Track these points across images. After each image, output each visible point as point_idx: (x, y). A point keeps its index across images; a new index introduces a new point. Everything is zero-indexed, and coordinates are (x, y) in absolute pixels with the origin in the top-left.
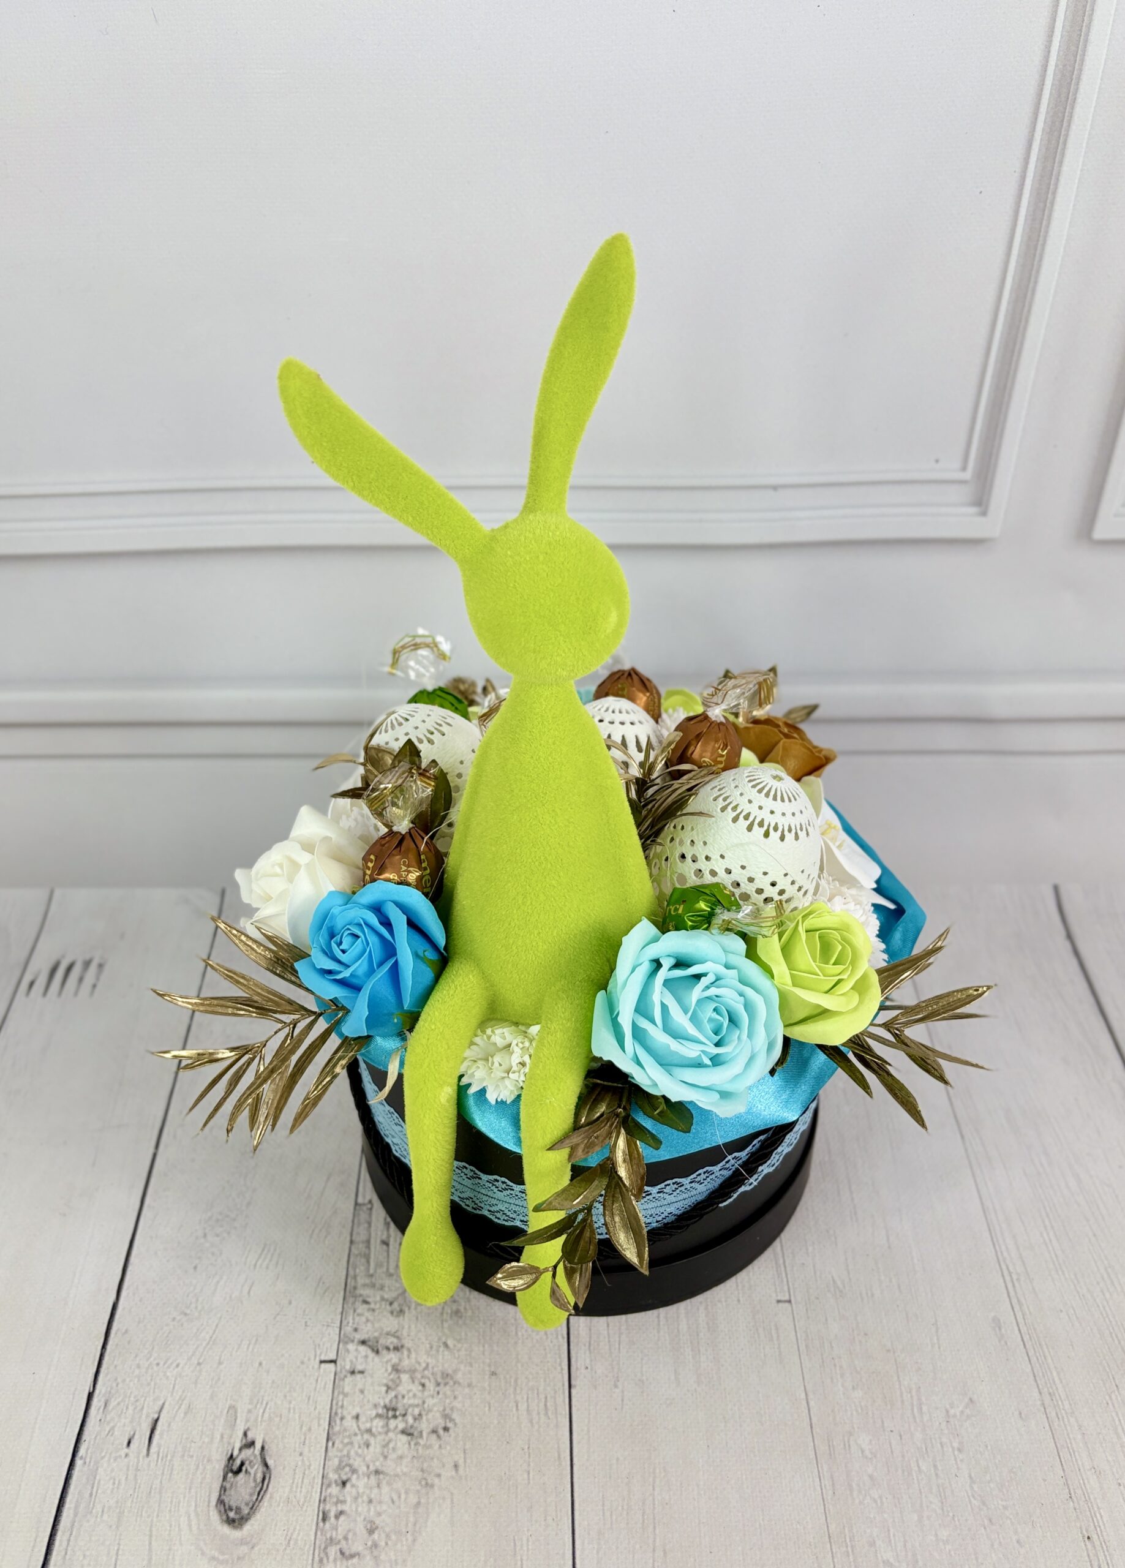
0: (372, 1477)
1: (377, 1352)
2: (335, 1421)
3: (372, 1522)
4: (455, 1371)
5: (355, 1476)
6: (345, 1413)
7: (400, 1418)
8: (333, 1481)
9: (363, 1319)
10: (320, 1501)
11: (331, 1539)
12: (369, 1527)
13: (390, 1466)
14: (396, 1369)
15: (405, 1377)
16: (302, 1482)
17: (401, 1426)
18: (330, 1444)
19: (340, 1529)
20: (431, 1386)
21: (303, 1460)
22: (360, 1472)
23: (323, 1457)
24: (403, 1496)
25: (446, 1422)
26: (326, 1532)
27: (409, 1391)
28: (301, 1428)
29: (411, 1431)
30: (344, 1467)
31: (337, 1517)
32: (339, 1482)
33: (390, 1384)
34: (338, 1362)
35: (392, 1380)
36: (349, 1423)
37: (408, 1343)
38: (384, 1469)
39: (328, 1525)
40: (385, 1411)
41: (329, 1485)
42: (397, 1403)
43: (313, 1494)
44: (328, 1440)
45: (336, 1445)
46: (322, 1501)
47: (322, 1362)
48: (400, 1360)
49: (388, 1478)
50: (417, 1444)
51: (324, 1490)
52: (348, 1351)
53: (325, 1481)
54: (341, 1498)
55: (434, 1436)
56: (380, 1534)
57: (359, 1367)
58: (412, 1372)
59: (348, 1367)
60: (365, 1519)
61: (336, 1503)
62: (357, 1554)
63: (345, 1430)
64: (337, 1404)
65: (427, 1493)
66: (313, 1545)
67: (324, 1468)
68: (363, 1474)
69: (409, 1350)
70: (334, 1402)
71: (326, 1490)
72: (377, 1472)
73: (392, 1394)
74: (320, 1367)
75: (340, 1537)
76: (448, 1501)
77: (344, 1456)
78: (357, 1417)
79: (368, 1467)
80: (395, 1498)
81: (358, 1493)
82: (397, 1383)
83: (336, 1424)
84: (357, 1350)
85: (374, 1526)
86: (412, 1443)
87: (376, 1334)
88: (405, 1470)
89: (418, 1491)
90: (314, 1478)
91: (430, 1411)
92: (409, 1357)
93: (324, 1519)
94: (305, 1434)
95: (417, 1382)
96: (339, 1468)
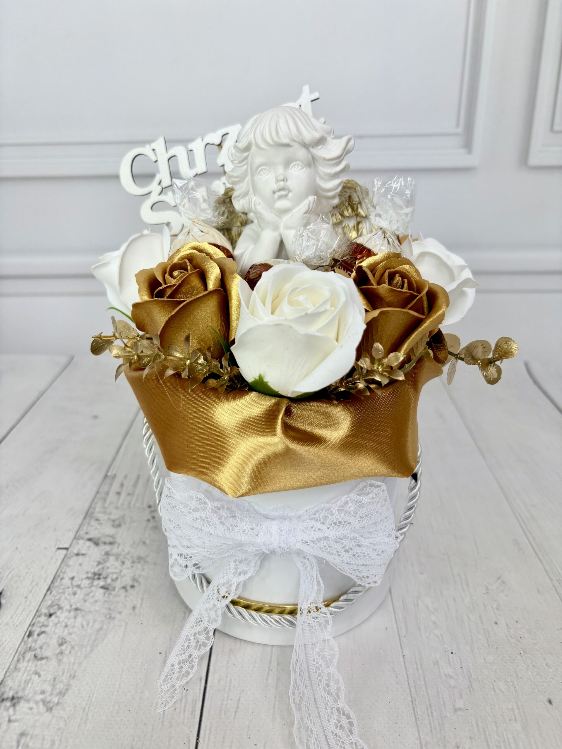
0: (72, 613)
1: (97, 544)
2: (57, 580)
3: (64, 639)
4: (147, 556)
5: (60, 611)
6: (65, 576)
7: (102, 580)
8: (43, 614)
9: (94, 528)
10: (30, 625)
11: (30, 648)
12: (60, 641)
13: (87, 606)
14: (107, 554)
15: (112, 558)
16: (21, 614)
17: (101, 583)
18: (49, 592)
19: (38, 642)
20: (128, 563)
21: (26, 602)
22: (65, 609)
23: (41, 600)
24: (91, 624)
25: (133, 583)
26: (28, 644)
27: (112, 565)
28: (32, 583)
29: (107, 587)
30: (54, 606)
31: (39, 635)
32: (48, 614)
33: (102, 561)
34: (70, 550)
35: (103, 559)
36: (66, 581)
37: (118, 540)
38: (82, 608)
39: (31, 639)
40: (93, 575)
41: (40, 616)
42: (102, 571)
43: (27, 621)
44: (48, 590)
45: (53, 593)
46: (32, 625)
47: (59, 549)
48: (112, 549)
49: (83, 613)
50: (109, 594)
51: (35, 618)
52: (78, 544)
53: (38, 613)
54: (46, 624)
55: (123, 591)
56: (67, 647)
57: (83, 552)
58: (117, 556)
59: (75, 552)
60: (59, 637)
61: (41, 627)
62: (47, 658)
63: (62, 585)
64: (61, 571)
65: (109, 623)
66: (16, 650)
67: (39, 606)
68: (66, 610)
69: (119, 545)
70: (60, 570)
71: (37, 618)
72: (76, 609)
73: (101, 566)
74: (56, 551)
75: (37, 646)
76: (123, 628)
77: (56, 599)
78: (73, 578)
79: (71, 606)
80: (85, 624)
81: (59, 621)
82: (105, 561)
83: (56, 582)
84: (84, 544)
85: (64, 641)
86: (107, 595)
87: (100, 536)
88: (97, 608)
89: (102, 621)
90: (31, 611)
91: (124, 576)
92: (118, 547)
93: (29, 636)
94: (33, 587)
95: (119, 561)
96: (51, 606)
